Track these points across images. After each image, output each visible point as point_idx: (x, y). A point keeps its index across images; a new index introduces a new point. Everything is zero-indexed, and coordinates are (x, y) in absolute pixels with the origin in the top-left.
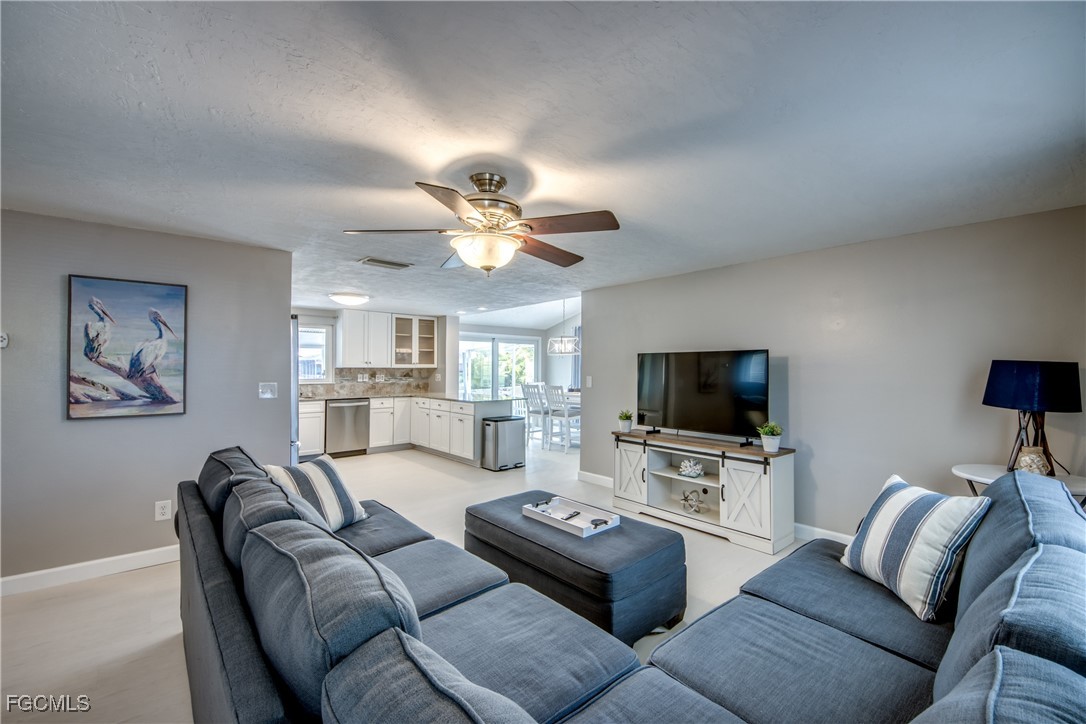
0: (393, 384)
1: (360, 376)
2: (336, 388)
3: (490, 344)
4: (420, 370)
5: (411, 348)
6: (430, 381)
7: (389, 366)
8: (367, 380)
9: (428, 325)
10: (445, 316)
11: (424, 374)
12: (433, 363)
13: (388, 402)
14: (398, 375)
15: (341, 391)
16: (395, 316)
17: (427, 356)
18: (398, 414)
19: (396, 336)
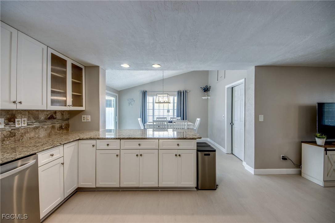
7: (43, 108)
11: (66, 116)
12: (82, 106)
13: (58, 152)
16: (50, 51)
19: (51, 74)
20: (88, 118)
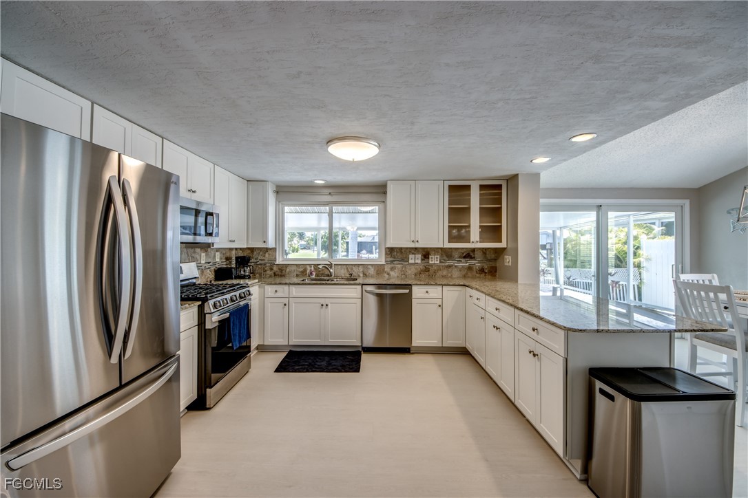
0: (450, 266)
1: (411, 256)
2: (387, 269)
3: (594, 214)
4: (484, 251)
5: (469, 221)
6: (498, 264)
7: (442, 246)
8: (419, 261)
9: (492, 192)
10: (517, 176)
11: (491, 256)
12: (501, 242)
13: (435, 291)
14: (456, 255)
15: (392, 273)
16: (447, 184)
17: (493, 232)
18: (448, 306)
19: (449, 208)
20: (508, 259)
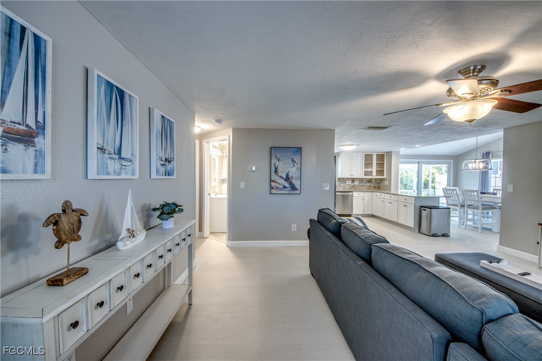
0: (362, 185)
1: (347, 181)
2: (338, 186)
3: (417, 165)
4: (376, 179)
5: (372, 168)
6: (381, 184)
7: (361, 177)
8: (350, 183)
9: (381, 157)
10: (391, 152)
11: (378, 181)
12: (384, 176)
13: (361, 194)
14: (365, 181)
15: (340, 188)
16: (364, 153)
17: (380, 172)
18: (366, 200)
19: (365, 163)
20: (387, 183)
